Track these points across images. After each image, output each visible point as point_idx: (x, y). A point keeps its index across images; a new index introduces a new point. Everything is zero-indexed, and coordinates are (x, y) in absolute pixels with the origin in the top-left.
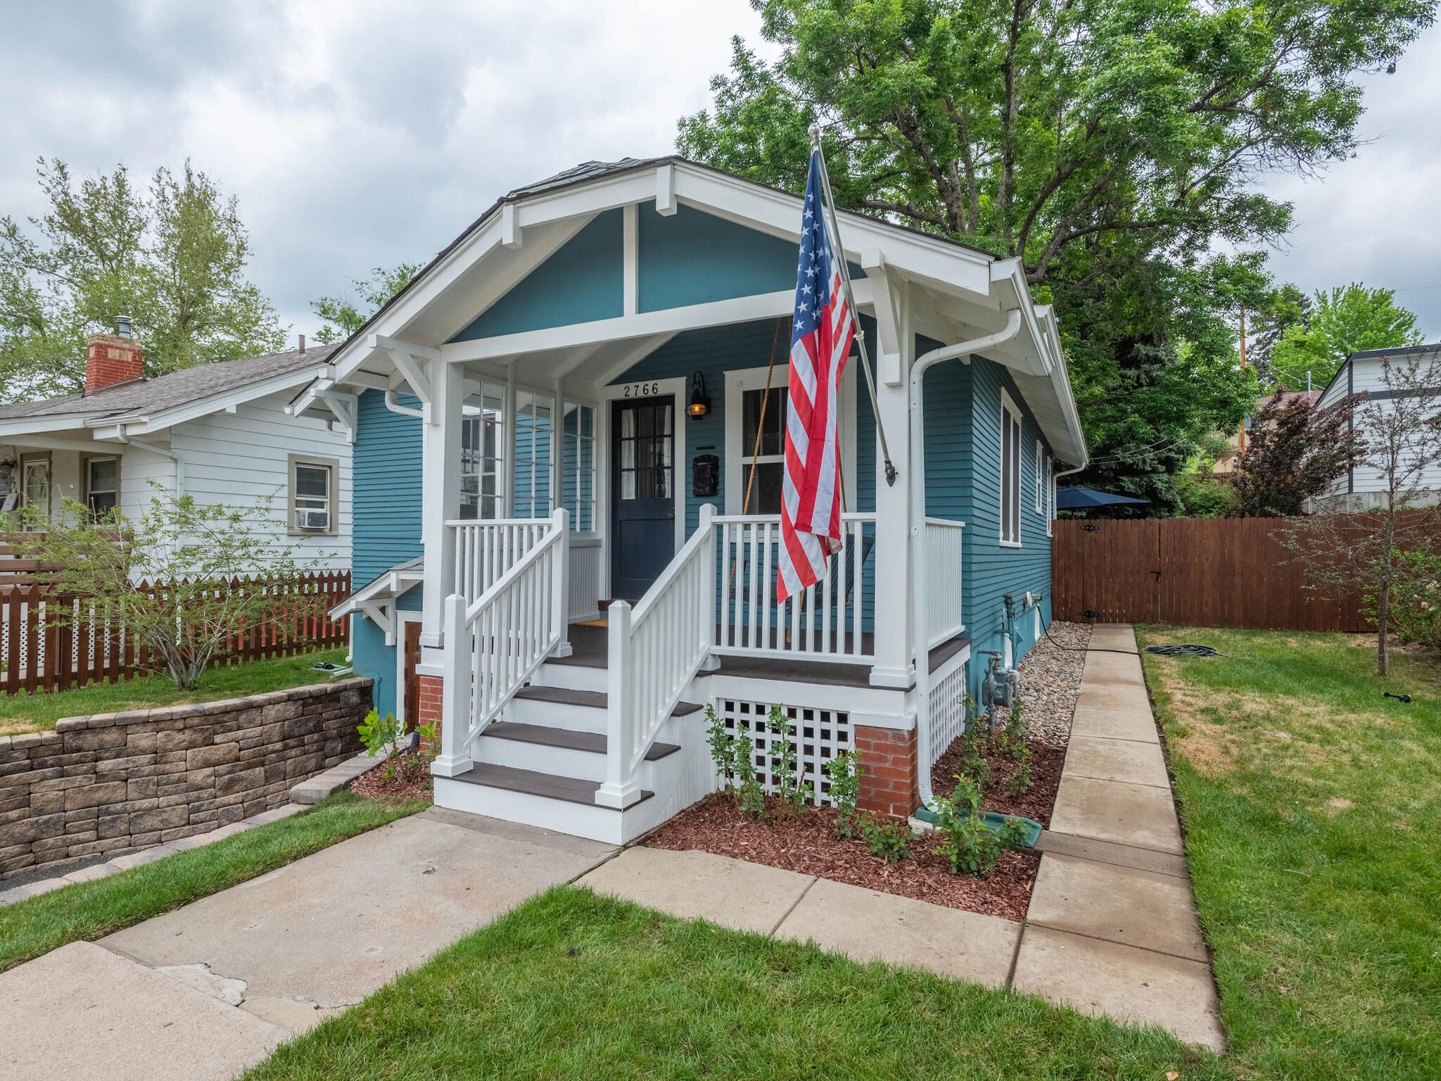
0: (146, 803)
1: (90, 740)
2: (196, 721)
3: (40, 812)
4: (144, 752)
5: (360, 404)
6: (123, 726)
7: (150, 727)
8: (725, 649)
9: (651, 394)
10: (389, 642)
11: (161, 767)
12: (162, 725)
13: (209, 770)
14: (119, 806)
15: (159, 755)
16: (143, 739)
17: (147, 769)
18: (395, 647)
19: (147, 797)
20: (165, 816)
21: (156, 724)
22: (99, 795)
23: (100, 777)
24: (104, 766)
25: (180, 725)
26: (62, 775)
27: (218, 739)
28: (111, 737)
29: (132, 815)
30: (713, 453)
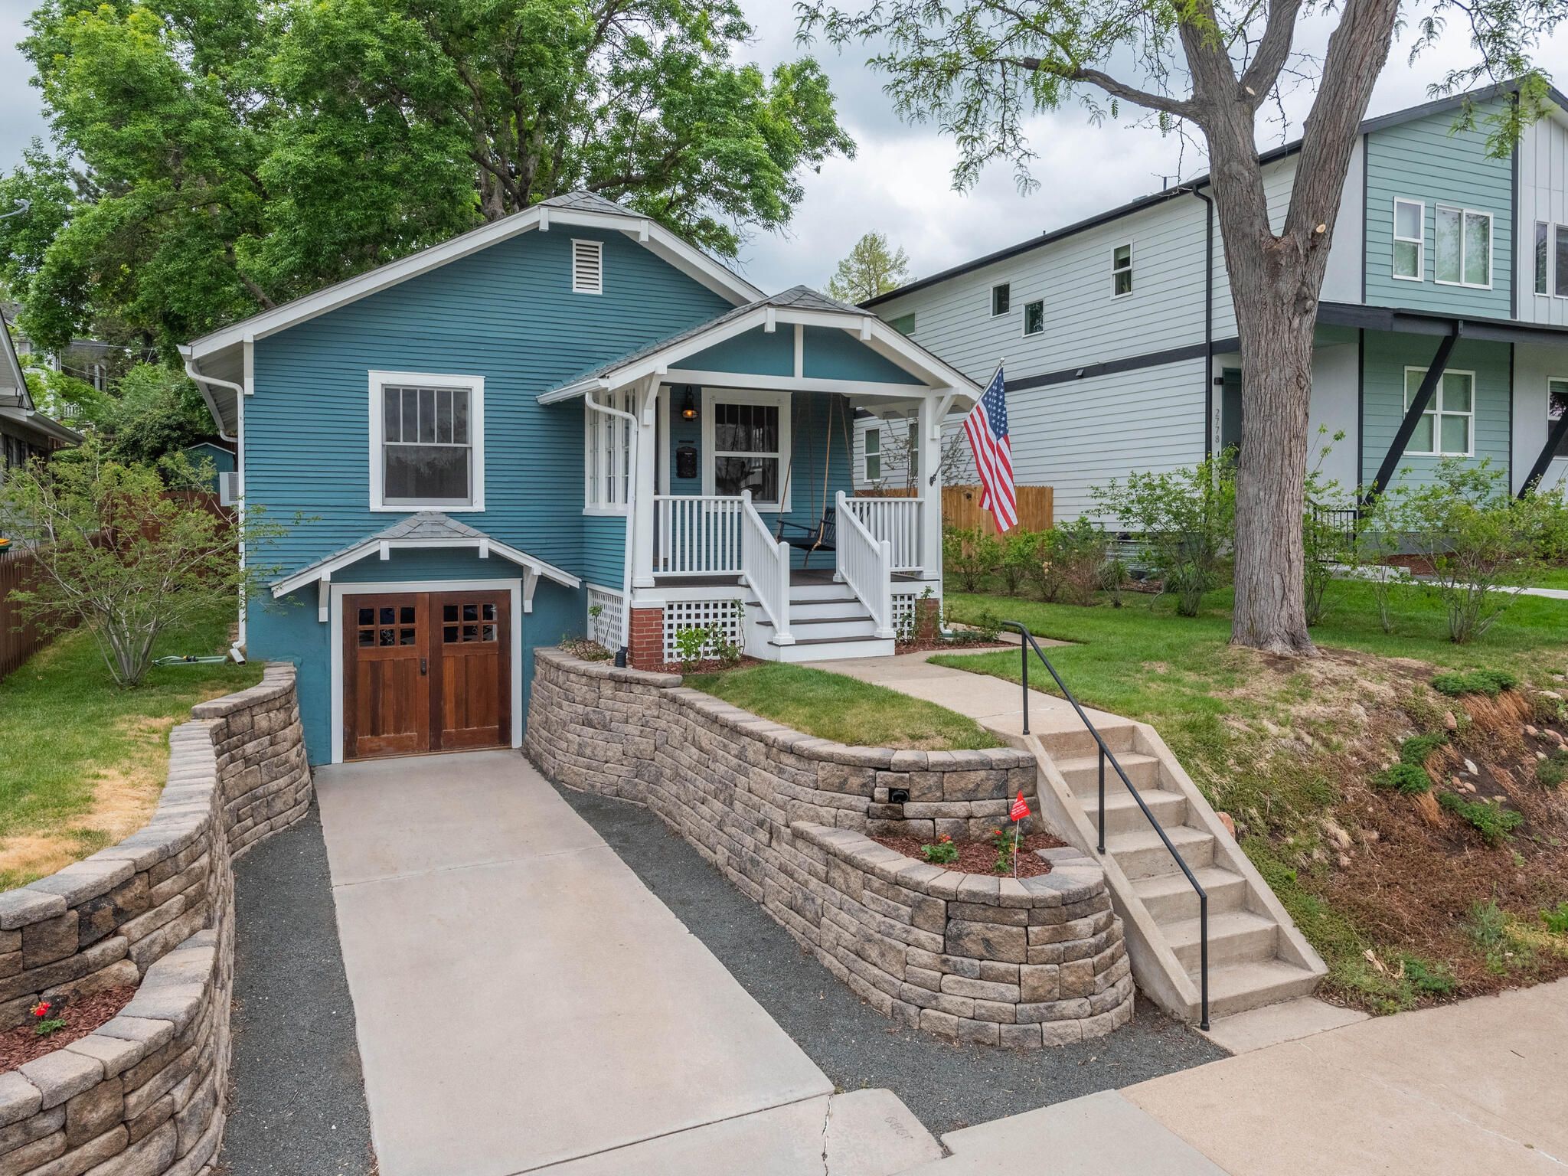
0: (274, 786)
1: (238, 723)
4: (264, 734)
6: (250, 706)
7: (265, 706)
10: (323, 617)
11: (275, 748)
12: (270, 705)
13: (294, 750)
14: (261, 790)
15: (272, 734)
16: (262, 721)
17: (270, 750)
19: (273, 780)
20: (285, 798)
21: (265, 703)
22: (250, 780)
23: (247, 761)
24: (250, 748)
25: (278, 704)
26: (232, 760)
28: (245, 719)
29: (270, 798)
30: (692, 446)
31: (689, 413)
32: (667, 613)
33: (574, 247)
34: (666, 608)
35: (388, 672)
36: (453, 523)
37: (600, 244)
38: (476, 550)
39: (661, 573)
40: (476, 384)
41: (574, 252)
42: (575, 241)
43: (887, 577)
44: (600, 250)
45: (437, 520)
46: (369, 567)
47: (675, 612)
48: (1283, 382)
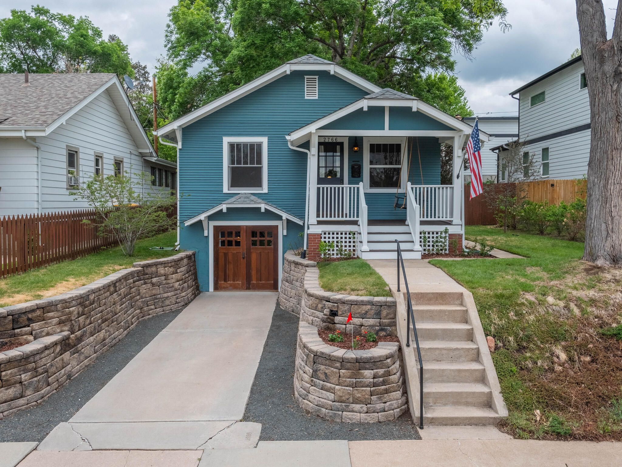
0: (166, 295)
1: (150, 270)
2: (173, 264)
3: (142, 298)
4: (162, 276)
6: (156, 265)
7: (163, 265)
9: (334, 141)
10: (206, 234)
11: (168, 281)
12: (166, 265)
13: (178, 283)
14: (159, 296)
15: (166, 276)
16: (162, 270)
17: (164, 282)
19: (165, 293)
20: (171, 300)
21: (164, 264)
22: (154, 292)
23: (153, 285)
24: (154, 280)
25: (170, 265)
26: (145, 283)
27: (178, 271)
28: (154, 269)
29: (163, 299)
30: (358, 163)
31: (356, 148)
32: (323, 236)
33: (306, 79)
34: (323, 234)
35: (230, 257)
36: (253, 198)
37: (317, 77)
38: (260, 208)
39: (321, 219)
40: (264, 140)
41: (306, 82)
42: (306, 77)
43: (418, 223)
44: (317, 80)
45: (247, 196)
46: (218, 215)
47: (327, 236)
48: (607, 120)
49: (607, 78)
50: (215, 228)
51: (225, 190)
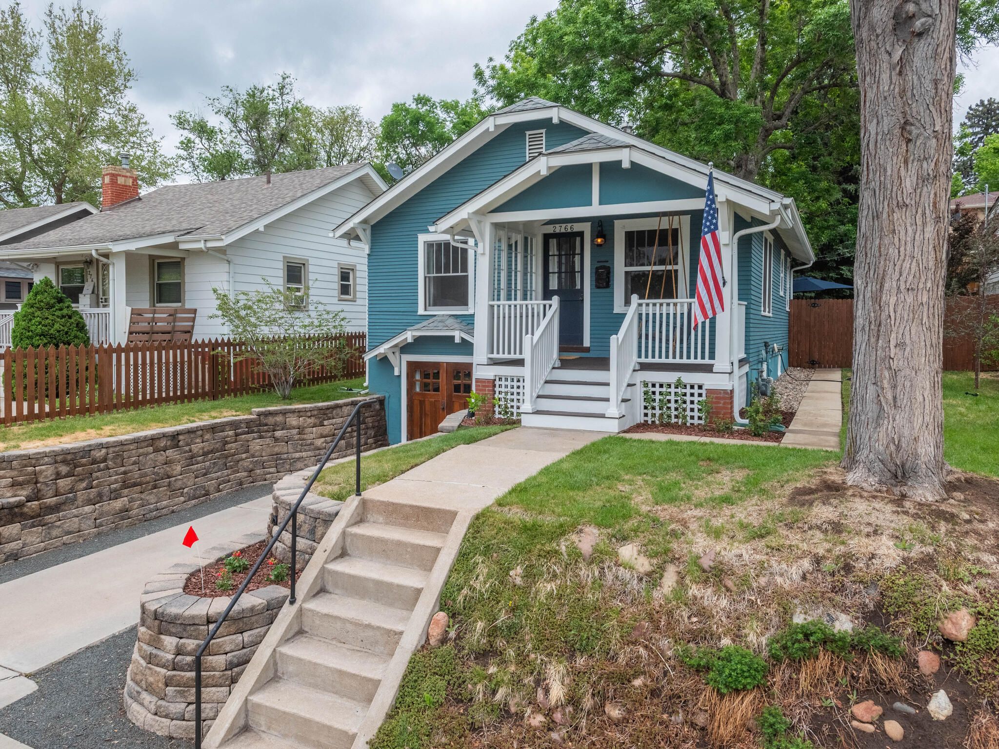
0: (297, 455)
1: (271, 420)
2: (316, 413)
3: (253, 456)
4: (294, 428)
5: (372, 230)
6: (284, 413)
7: (296, 414)
8: (643, 360)
9: (569, 230)
10: (396, 373)
11: (303, 436)
12: (301, 414)
13: (323, 440)
14: (285, 456)
15: (301, 430)
16: (293, 421)
17: (297, 437)
18: (399, 376)
19: (297, 452)
20: (306, 462)
21: (299, 413)
22: (276, 449)
23: (276, 440)
24: (278, 434)
25: (309, 414)
26: (261, 437)
27: (326, 423)
28: (279, 419)
30: (607, 264)
31: (599, 240)
32: (497, 383)
33: (527, 137)
34: (497, 379)
35: (428, 407)
36: (450, 321)
37: (543, 131)
38: (453, 337)
41: (527, 140)
42: (528, 133)
44: (544, 135)
45: (443, 319)
47: (503, 383)
49: (877, 36)
50: (410, 364)
51: (421, 311)
